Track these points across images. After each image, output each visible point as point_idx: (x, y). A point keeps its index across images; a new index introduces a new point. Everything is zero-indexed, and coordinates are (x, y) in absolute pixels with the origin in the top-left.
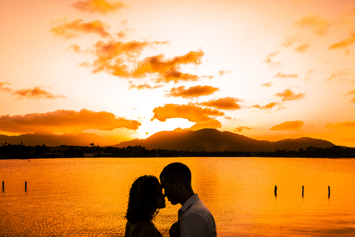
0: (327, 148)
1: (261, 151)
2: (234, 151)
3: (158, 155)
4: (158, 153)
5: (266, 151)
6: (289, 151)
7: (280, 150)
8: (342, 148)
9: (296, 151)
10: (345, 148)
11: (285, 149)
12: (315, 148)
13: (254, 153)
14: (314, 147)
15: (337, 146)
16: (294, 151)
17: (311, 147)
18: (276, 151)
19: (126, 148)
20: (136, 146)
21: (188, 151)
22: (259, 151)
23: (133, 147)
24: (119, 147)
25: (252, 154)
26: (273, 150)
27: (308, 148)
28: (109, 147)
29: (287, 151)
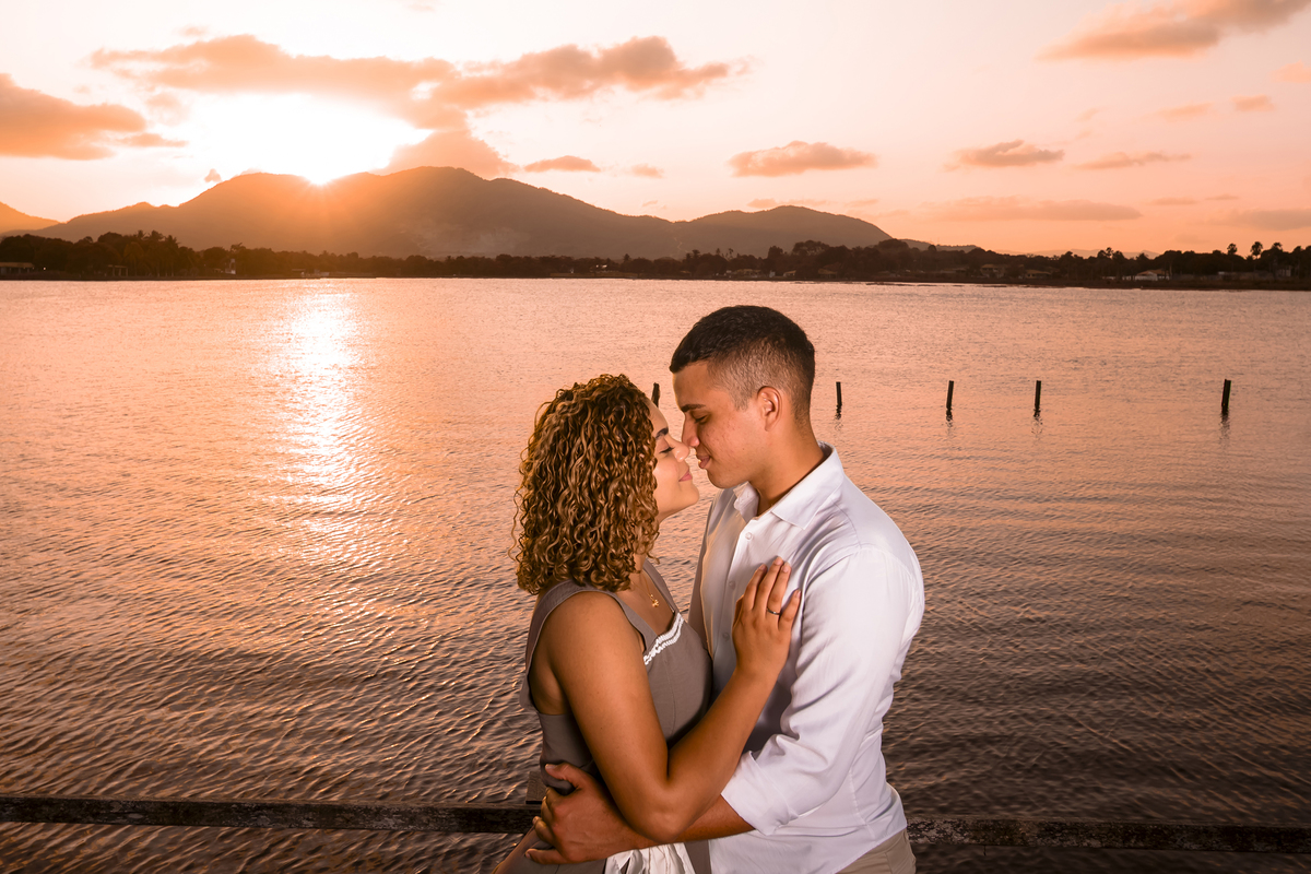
0: (863, 246)
1: (633, 256)
2: (533, 257)
3: (232, 268)
4: (233, 261)
5: (652, 257)
6: (735, 256)
7: (701, 253)
8: (911, 246)
9: (757, 257)
10: (922, 249)
11: (718, 251)
12: (824, 246)
13: (608, 262)
14: (819, 244)
15: (897, 240)
16: (751, 257)
17: (810, 242)
18: (688, 255)
19: (95, 240)
20: (141, 233)
21: (355, 255)
22: (627, 257)
23: (126, 237)
24: (63, 239)
25: (600, 269)
26: (678, 253)
27: (798, 246)
28: (22, 235)
29: (728, 258)
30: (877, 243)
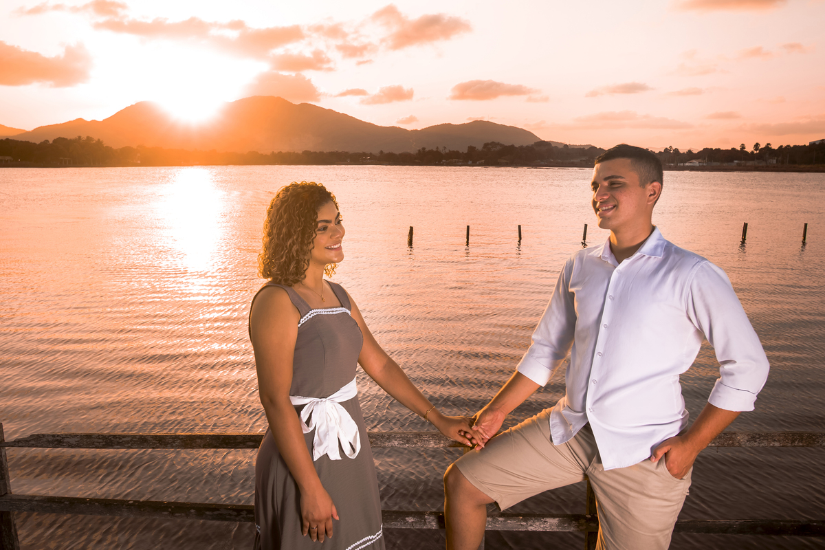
0: (525, 145)
1: (386, 151)
2: (325, 152)
3: (138, 160)
4: (139, 155)
5: (397, 152)
6: (447, 151)
7: (427, 150)
8: (553, 145)
9: (461, 152)
10: (561, 147)
11: (437, 148)
12: (501, 145)
13: (371, 155)
14: (498, 144)
15: (544, 141)
16: (458, 152)
17: (493, 142)
18: (419, 151)
19: (51, 142)
20: (80, 137)
22: (382, 152)
23: (71, 140)
24: (30, 141)
25: (366, 159)
26: (413, 150)
27: (486, 145)
28: (4, 139)
29: (443, 152)
30: (533, 143)
